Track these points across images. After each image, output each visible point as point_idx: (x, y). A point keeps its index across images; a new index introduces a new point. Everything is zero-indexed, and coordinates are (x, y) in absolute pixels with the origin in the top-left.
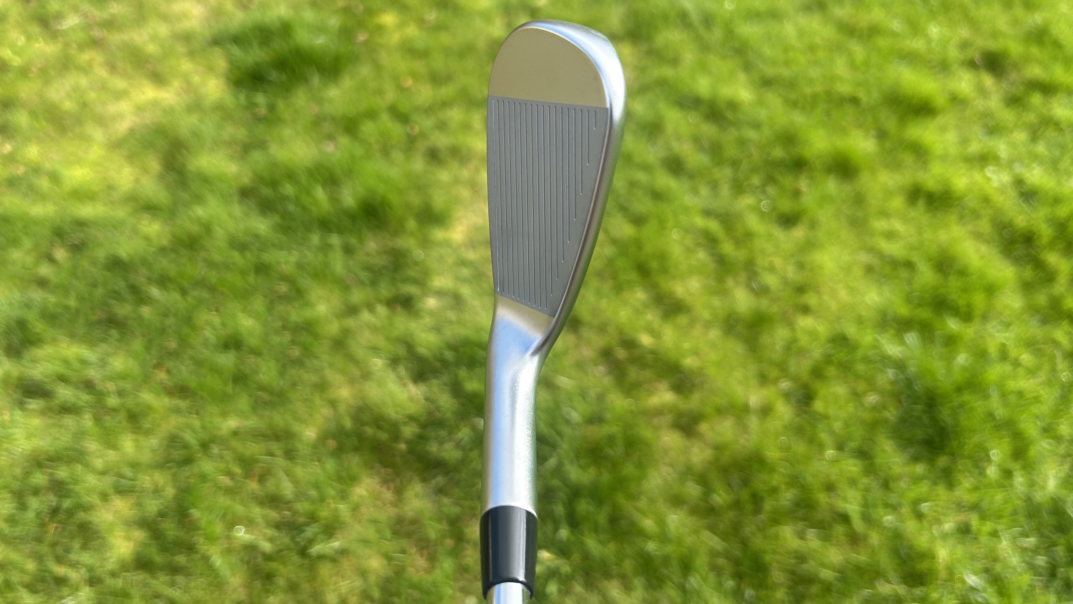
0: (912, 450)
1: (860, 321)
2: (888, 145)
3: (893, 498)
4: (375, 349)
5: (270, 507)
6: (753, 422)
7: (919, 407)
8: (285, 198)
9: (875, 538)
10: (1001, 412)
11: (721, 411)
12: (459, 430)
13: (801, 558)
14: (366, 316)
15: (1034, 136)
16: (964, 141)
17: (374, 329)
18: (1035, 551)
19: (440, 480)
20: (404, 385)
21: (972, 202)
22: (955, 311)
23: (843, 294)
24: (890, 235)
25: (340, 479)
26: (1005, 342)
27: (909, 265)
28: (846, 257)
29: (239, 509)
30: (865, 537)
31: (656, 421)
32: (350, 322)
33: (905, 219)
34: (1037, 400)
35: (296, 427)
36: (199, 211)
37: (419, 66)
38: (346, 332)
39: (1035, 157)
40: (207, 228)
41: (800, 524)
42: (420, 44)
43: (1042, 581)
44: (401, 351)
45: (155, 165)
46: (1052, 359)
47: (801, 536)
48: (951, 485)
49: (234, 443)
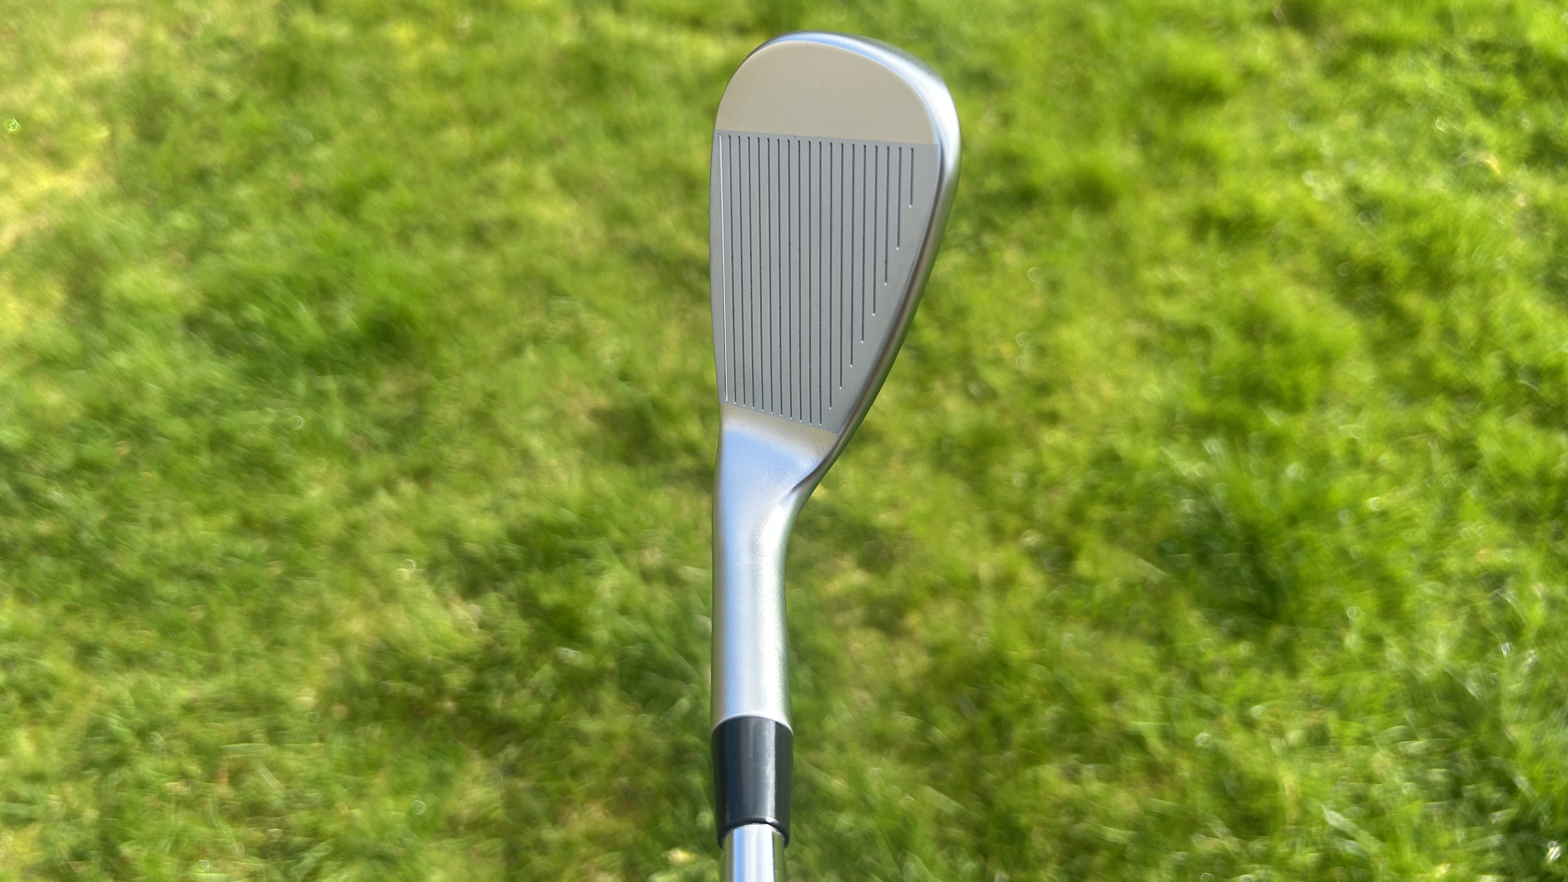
0: (1229, 622)
1: (1135, 427)
2: (1156, 152)
3: (1207, 701)
4: (400, 552)
5: (250, 824)
6: (987, 602)
7: (1235, 555)
8: (249, 327)
9: (1185, 768)
10: (1357, 548)
11: (936, 591)
12: (536, 670)
13: (1078, 812)
14: (384, 500)
15: (1370, 119)
16: (1269, 137)
17: (396, 519)
18: (1426, 758)
19: (512, 752)
20: (446, 606)
21: (1286, 227)
22: (1277, 399)
23: (1108, 389)
24: (1170, 291)
25: (354, 768)
26: (1355, 437)
27: (1202, 333)
28: (1108, 332)
29: (201, 831)
30: (1170, 769)
31: (839, 619)
32: (357, 513)
33: (1192, 265)
34: (1409, 522)
35: (284, 691)
36: (121, 360)
37: (451, 101)
38: (354, 527)
39: (1374, 150)
40: (136, 387)
41: (1071, 759)
42: (450, 68)
43: (1441, 806)
44: (442, 550)
45: (56, 294)
46: (1426, 455)
47: (1072, 775)
48: (1293, 670)
49: (189, 726)
